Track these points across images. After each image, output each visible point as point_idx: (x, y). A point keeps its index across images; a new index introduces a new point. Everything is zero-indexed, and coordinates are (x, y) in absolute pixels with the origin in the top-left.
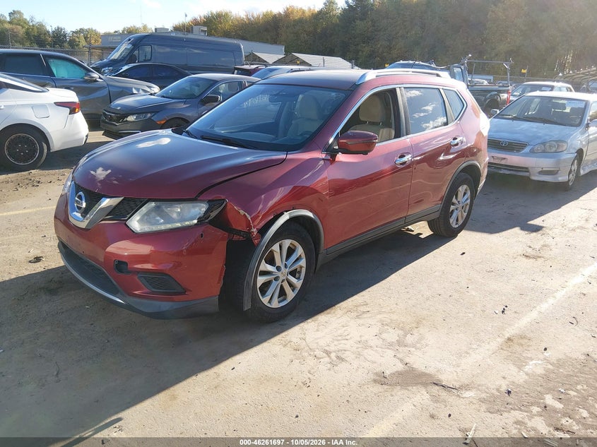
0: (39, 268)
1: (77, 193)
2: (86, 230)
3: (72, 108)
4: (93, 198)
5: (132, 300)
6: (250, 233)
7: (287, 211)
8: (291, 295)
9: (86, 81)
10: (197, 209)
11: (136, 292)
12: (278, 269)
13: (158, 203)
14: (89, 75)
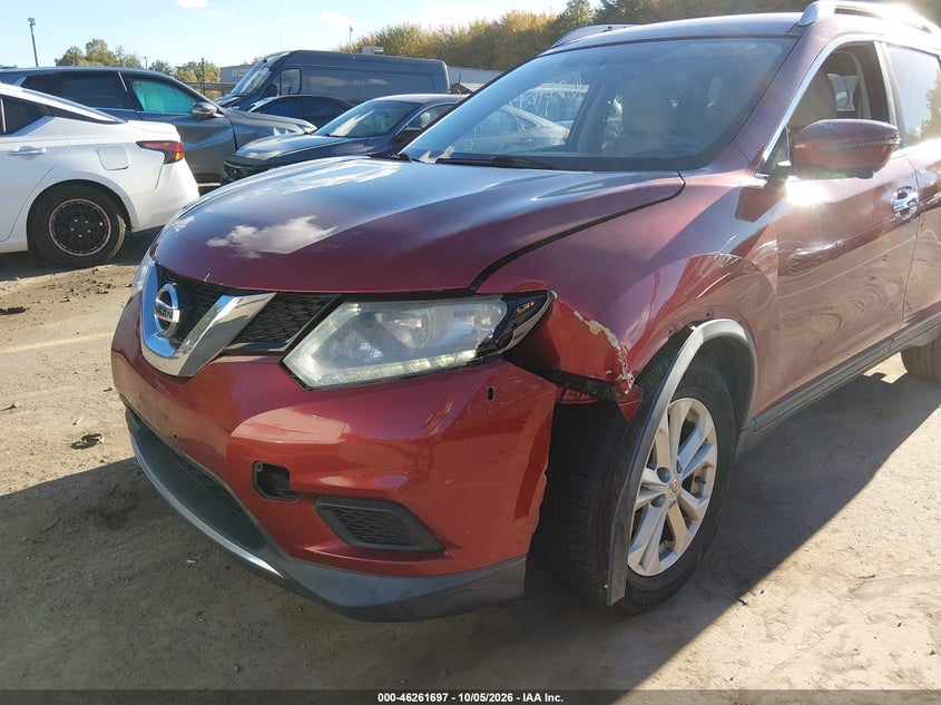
0: (91, 460)
1: (160, 286)
2: (181, 379)
3: (169, 152)
4: (198, 299)
5: (302, 571)
6: (617, 384)
7: (697, 324)
8: (684, 537)
9: (196, 118)
10: (470, 322)
11: (313, 549)
12: (662, 473)
13: (369, 306)
14: (200, 106)
